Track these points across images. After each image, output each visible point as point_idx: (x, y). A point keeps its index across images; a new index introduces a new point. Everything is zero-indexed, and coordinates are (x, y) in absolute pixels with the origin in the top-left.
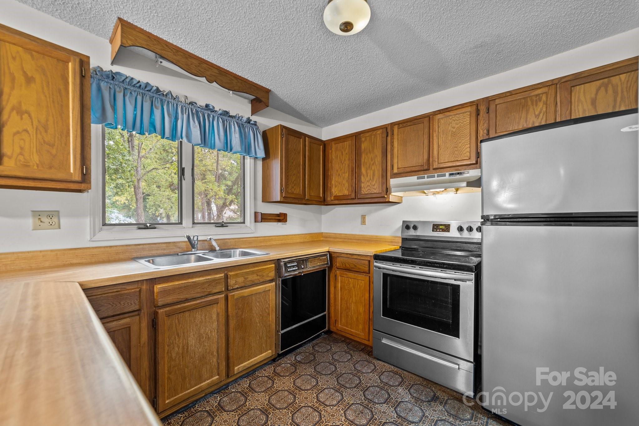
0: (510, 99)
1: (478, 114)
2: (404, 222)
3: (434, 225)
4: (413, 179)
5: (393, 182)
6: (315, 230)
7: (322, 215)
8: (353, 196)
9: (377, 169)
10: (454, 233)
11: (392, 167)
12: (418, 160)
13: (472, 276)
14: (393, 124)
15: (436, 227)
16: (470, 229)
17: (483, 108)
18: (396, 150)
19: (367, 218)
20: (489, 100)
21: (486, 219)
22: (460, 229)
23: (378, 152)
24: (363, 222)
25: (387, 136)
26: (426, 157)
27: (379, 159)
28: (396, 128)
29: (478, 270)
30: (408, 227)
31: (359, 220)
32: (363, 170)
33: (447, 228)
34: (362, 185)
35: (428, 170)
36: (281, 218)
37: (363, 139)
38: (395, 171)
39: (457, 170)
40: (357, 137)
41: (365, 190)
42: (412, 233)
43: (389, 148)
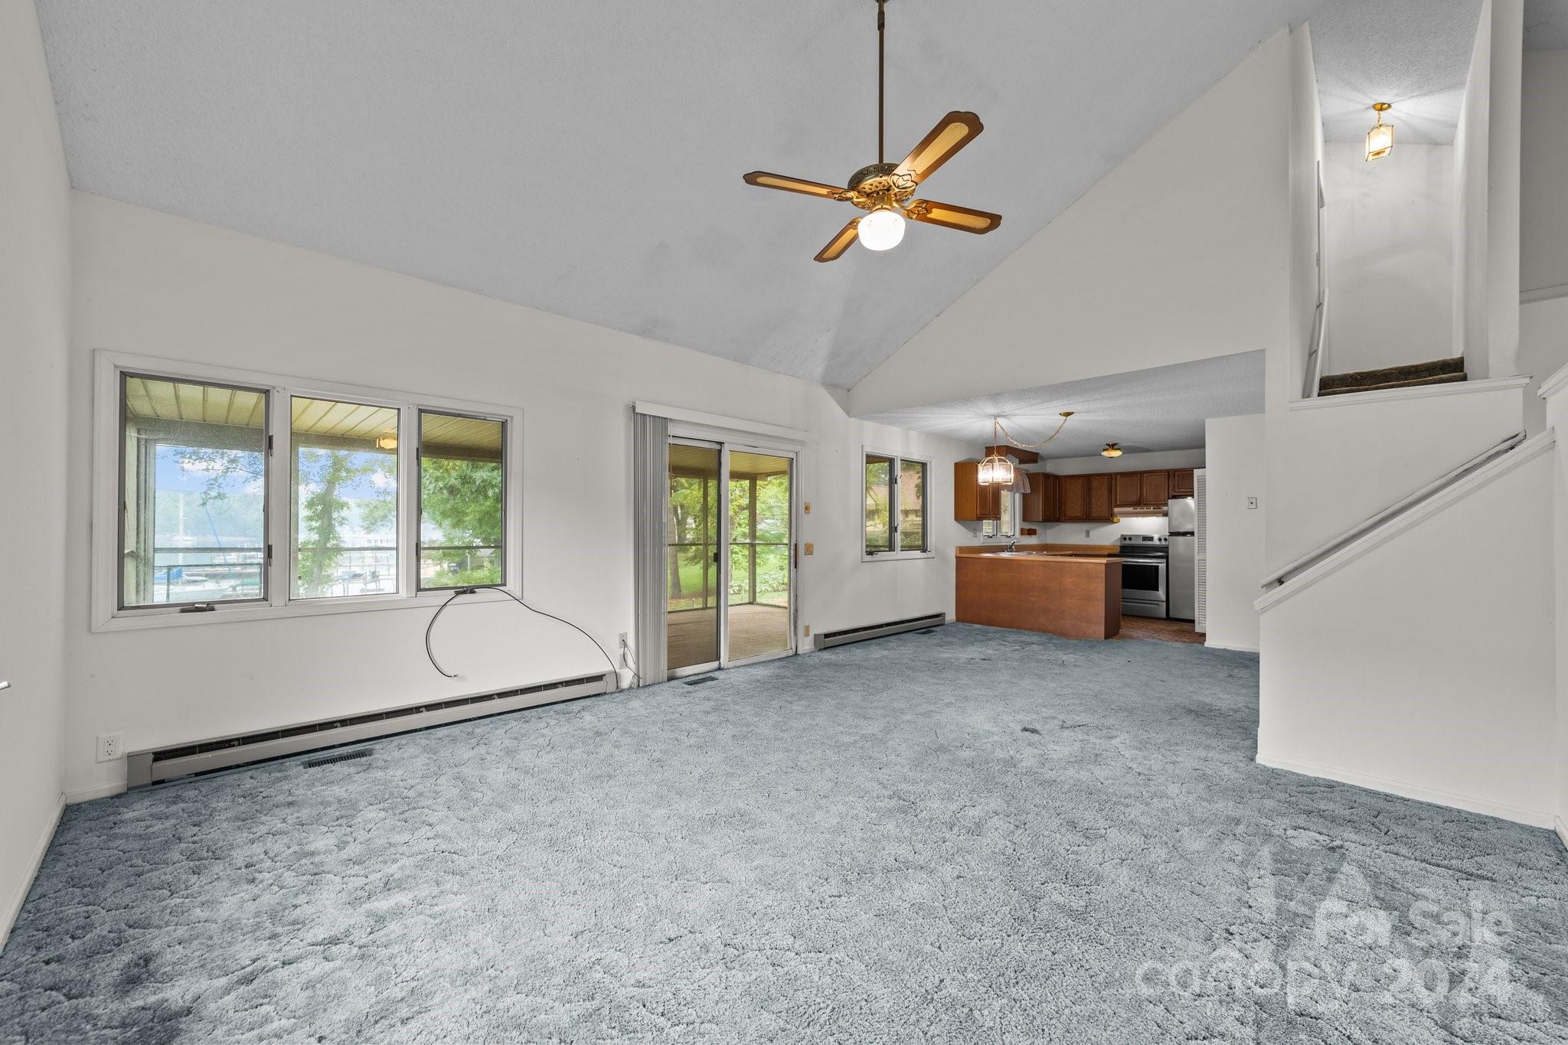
1: (1169, 477)
2: (1122, 535)
3: (1143, 537)
4: (1130, 509)
5: (1116, 510)
6: (1043, 543)
7: (1048, 531)
8: (1085, 517)
9: (1104, 500)
10: (1156, 542)
11: (1116, 501)
12: (1134, 498)
13: (1165, 561)
14: (1116, 474)
15: (1145, 538)
16: (1164, 539)
17: (1171, 474)
18: (1118, 490)
19: (1091, 532)
20: (1175, 471)
21: (1172, 534)
22: (1159, 539)
23: (1105, 489)
24: (1088, 534)
25: (1112, 480)
26: (1139, 495)
27: (1105, 493)
28: (1118, 476)
29: (1167, 558)
30: (1125, 539)
31: (1084, 534)
32: (1093, 501)
33: (1151, 539)
34: (1093, 511)
35: (1140, 504)
36: (1031, 532)
37: (1093, 480)
38: (1118, 503)
39: (1156, 506)
40: (1087, 478)
41: (1095, 514)
42: (1127, 542)
43: (1113, 488)
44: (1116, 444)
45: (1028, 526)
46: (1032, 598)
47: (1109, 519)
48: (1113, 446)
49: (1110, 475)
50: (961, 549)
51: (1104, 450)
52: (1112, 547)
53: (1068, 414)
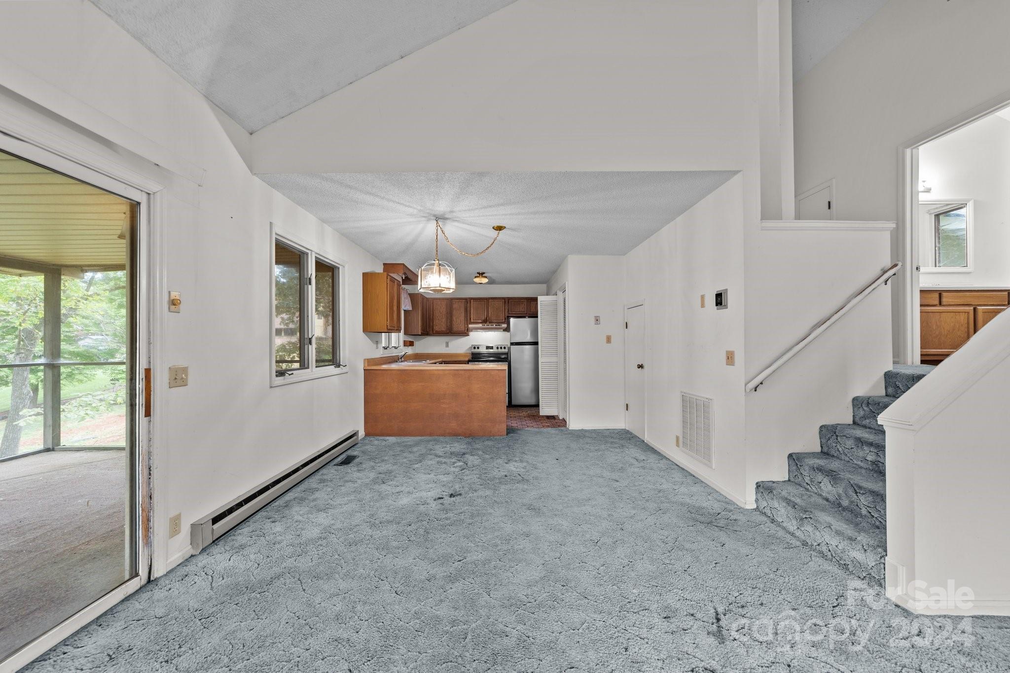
0: (514, 300)
1: (505, 303)
2: (472, 346)
3: (487, 347)
4: (480, 326)
5: (470, 326)
6: (418, 352)
8: (447, 332)
9: (462, 318)
10: (495, 350)
11: (470, 319)
12: (483, 317)
14: (471, 299)
15: (488, 348)
16: (501, 348)
17: (507, 301)
18: (472, 312)
19: (449, 344)
20: (509, 299)
21: (512, 344)
22: (498, 348)
23: (463, 310)
24: (447, 345)
25: (468, 302)
26: (486, 316)
27: (463, 315)
28: (472, 300)
30: (475, 348)
31: (445, 345)
32: (454, 318)
33: (492, 348)
34: (454, 325)
35: (487, 322)
36: (411, 344)
37: (454, 302)
38: (472, 321)
39: (499, 323)
40: (450, 301)
41: (455, 329)
42: (476, 350)
43: (468, 309)
44: (484, 273)
45: (409, 339)
46: (444, 406)
47: (465, 333)
48: (481, 274)
49: (466, 299)
50: (369, 361)
51: (475, 277)
52: (464, 355)
53: (500, 228)
